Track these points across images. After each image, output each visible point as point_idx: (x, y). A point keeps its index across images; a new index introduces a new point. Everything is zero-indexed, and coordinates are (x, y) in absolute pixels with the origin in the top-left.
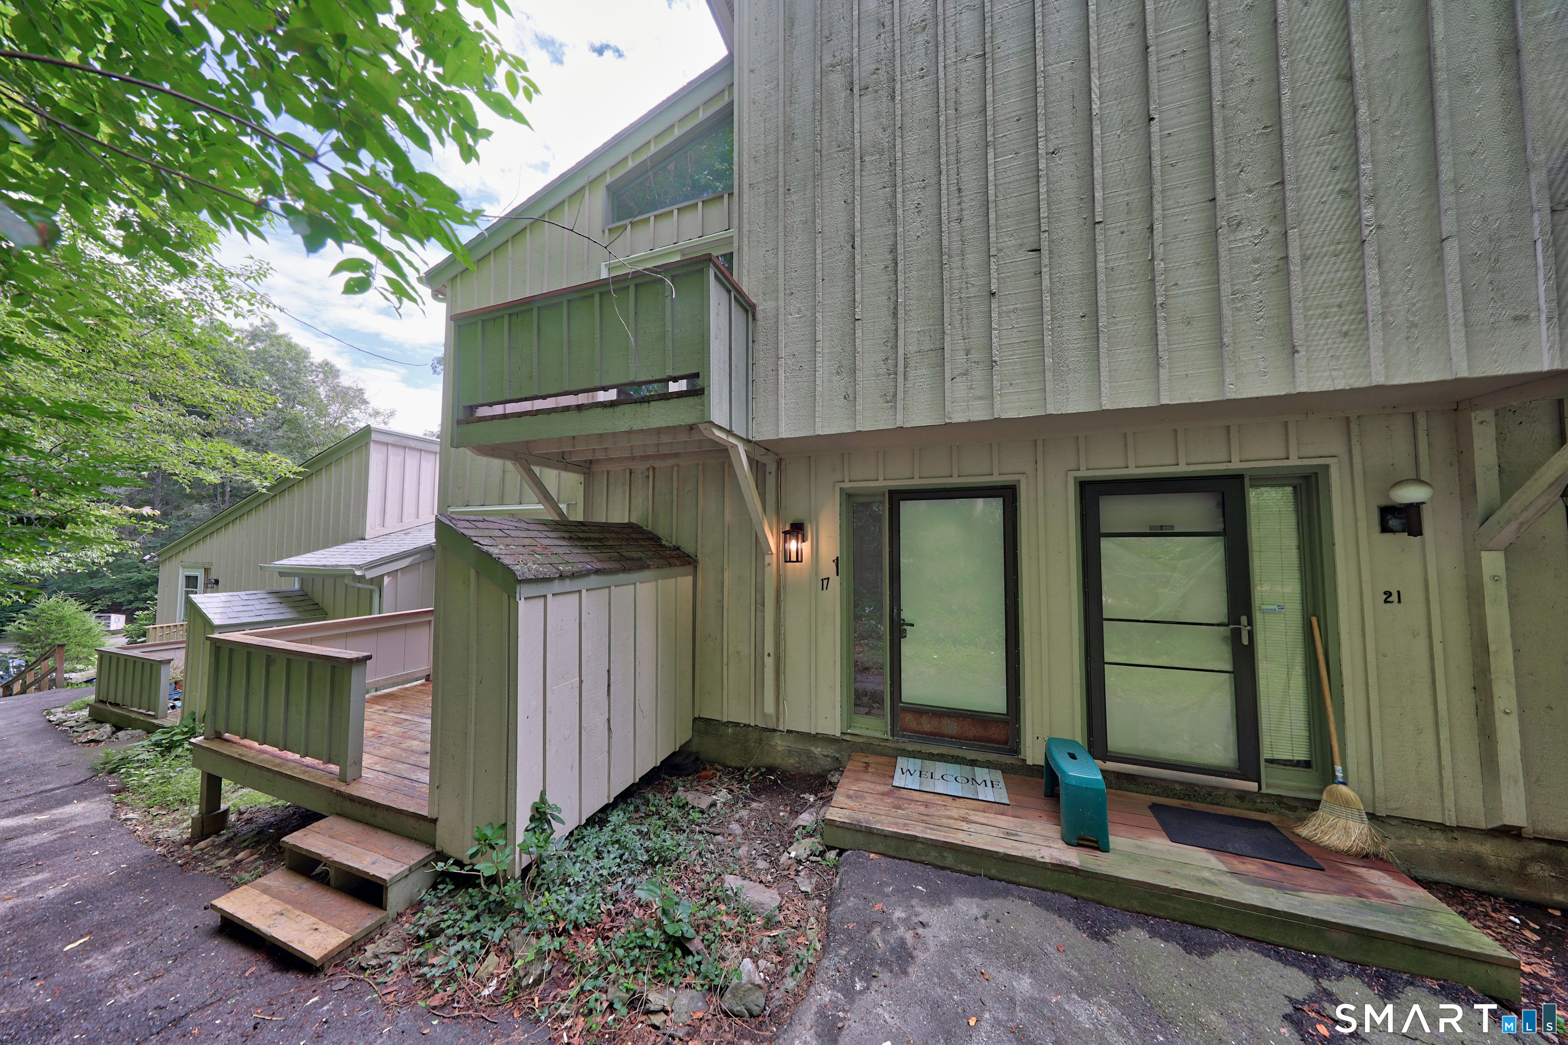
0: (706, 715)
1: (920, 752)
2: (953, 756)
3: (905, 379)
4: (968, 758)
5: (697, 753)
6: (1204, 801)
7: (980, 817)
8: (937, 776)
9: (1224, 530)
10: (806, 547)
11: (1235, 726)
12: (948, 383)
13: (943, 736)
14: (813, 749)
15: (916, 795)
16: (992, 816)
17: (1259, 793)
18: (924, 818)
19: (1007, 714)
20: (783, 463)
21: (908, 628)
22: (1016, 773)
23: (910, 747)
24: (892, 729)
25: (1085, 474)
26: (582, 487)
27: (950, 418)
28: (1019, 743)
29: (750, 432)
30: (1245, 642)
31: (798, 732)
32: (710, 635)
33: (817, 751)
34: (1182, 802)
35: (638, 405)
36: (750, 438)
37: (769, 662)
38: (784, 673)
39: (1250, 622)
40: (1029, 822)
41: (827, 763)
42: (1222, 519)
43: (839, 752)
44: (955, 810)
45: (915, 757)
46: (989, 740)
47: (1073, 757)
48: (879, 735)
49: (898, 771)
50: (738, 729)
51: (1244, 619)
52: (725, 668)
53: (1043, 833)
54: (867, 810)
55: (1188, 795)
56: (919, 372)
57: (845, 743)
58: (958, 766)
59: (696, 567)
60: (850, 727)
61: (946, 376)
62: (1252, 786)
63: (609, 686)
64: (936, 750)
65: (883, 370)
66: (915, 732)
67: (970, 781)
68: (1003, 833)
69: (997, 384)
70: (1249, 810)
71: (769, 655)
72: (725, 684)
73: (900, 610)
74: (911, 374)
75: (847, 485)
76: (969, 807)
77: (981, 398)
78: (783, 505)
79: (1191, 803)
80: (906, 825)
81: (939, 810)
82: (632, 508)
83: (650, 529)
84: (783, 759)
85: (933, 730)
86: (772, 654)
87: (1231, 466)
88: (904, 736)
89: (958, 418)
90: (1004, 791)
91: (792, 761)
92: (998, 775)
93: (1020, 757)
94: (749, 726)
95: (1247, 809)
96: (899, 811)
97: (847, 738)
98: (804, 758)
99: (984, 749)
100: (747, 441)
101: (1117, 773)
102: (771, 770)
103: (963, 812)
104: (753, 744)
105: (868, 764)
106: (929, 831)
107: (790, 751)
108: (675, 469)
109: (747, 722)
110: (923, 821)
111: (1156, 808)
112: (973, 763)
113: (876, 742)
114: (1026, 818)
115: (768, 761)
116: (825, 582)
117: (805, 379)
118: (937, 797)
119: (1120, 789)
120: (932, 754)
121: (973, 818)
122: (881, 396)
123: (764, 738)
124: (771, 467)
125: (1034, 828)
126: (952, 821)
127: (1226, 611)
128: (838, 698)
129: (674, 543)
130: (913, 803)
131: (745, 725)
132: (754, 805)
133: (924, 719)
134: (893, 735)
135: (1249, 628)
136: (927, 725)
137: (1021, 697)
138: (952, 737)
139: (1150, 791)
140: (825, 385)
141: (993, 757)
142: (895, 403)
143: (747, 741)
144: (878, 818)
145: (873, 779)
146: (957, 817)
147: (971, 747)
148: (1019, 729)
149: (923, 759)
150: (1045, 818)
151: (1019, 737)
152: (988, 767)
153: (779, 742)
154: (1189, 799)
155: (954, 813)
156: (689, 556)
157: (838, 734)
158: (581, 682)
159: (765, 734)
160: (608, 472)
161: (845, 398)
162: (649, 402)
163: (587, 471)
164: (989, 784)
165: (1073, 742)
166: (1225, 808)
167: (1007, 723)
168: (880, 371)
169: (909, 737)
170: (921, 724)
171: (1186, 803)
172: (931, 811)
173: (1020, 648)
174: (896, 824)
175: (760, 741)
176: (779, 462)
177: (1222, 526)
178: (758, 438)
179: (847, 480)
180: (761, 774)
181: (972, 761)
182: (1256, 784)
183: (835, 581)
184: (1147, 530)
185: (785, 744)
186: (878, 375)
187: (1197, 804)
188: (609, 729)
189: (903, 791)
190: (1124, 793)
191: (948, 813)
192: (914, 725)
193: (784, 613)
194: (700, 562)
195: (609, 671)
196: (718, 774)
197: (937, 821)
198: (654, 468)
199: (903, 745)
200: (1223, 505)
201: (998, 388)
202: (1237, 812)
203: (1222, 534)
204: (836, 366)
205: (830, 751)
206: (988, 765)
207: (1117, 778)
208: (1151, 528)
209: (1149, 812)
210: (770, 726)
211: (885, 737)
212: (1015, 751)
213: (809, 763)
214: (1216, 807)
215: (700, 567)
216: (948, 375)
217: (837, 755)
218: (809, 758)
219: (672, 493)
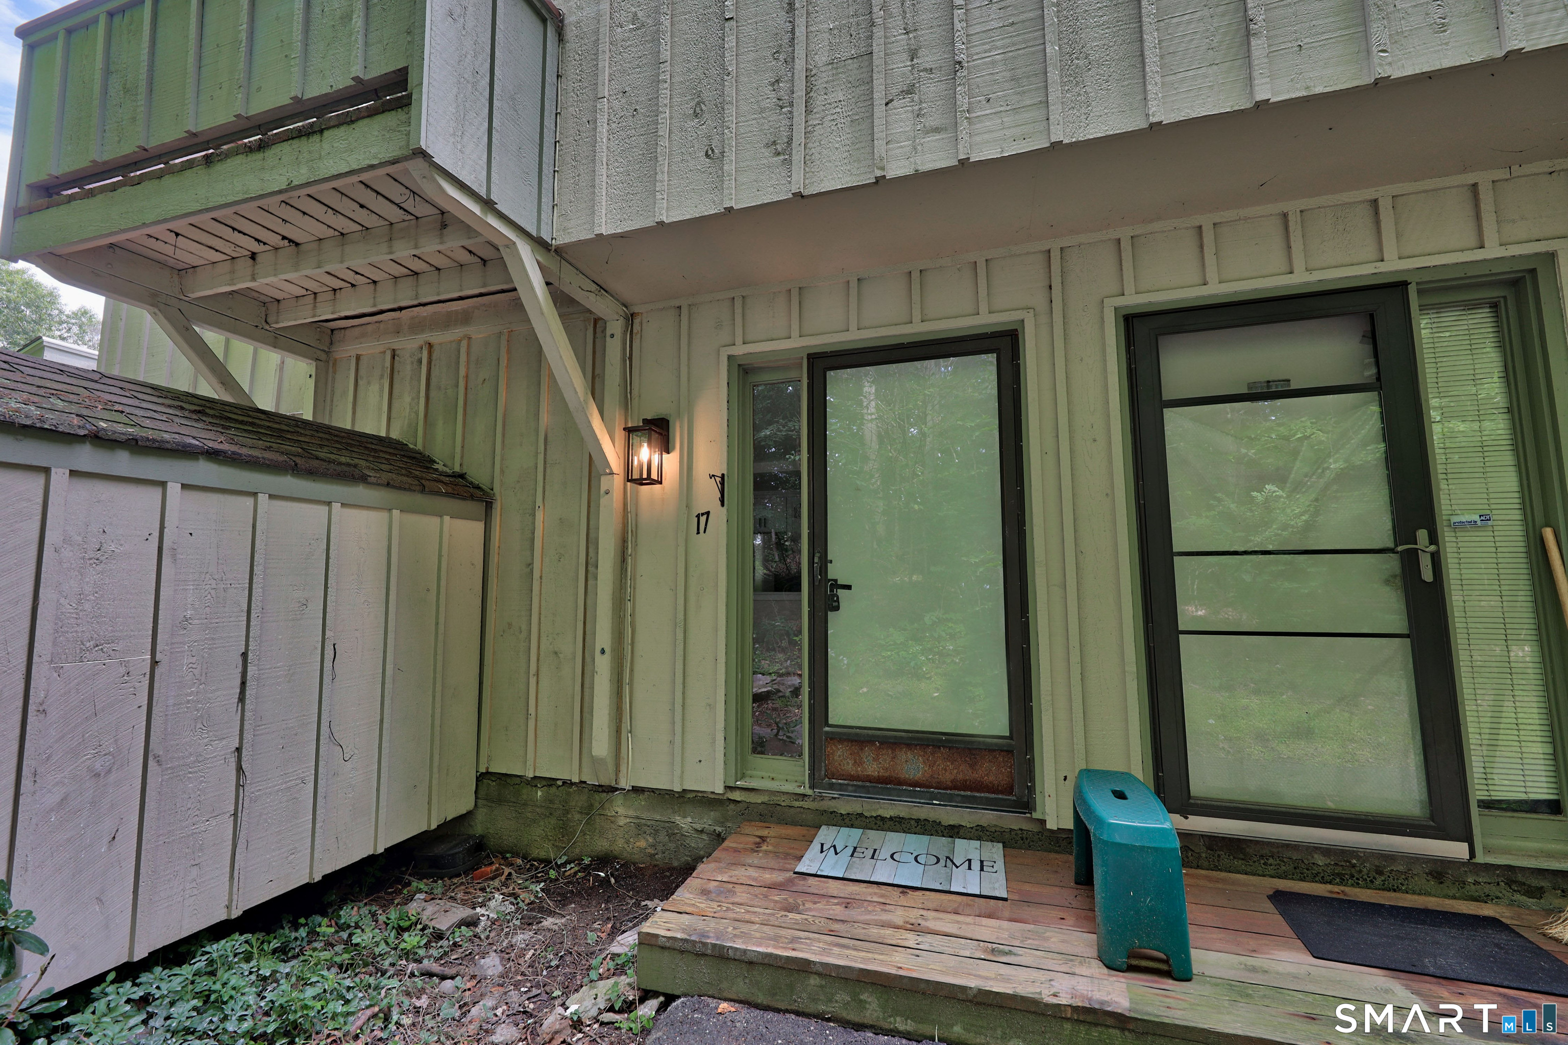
0: (498, 768)
1: (861, 815)
2: (918, 821)
3: (808, 111)
4: (945, 822)
5: (482, 837)
6: (1369, 884)
7: (946, 923)
8: (884, 853)
9: (1379, 379)
10: (671, 463)
11: (1418, 737)
12: (879, 110)
13: (900, 782)
14: (678, 819)
15: (834, 887)
16: (969, 919)
17: (1471, 865)
18: (836, 926)
19: (1011, 737)
20: (637, 321)
21: (841, 592)
22: (1029, 847)
23: (845, 806)
24: (812, 776)
25: (1134, 300)
26: (311, 383)
27: (883, 169)
28: (1031, 790)
29: (543, 226)
30: (1427, 575)
31: (653, 790)
32: (510, 625)
33: (685, 822)
34: (1329, 887)
35: (304, 139)
36: (546, 237)
37: (603, 666)
38: (631, 684)
39: (1433, 539)
40: (1040, 929)
41: (698, 843)
42: (1373, 360)
43: (722, 824)
44: (900, 912)
45: (852, 826)
46: (979, 786)
47: (1121, 795)
48: (790, 787)
49: (815, 846)
50: (553, 790)
51: (1422, 535)
52: (533, 680)
53: (1063, 948)
54: (730, 915)
55: (1338, 874)
56: (832, 98)
57: (732, 806)
58: (926, 838)
59: (489, 506)
60: (743, 776)
61: (876, 95)
62: (1457, 850)
63: (243, 683)
64: (888, 809)
65: (770, 102)
66: (852, 778)
67: (942, 862)
68: (985, 951)
69: (963, 101)
70: (1454, 897)
71: (603, 652)
72: (532, 710)
73: (825, 561)
74: (819, 100)
75: (740, 350)
76: (929, 905)
77: (937, 130)
78: (635, 392)
79: (1347, 889)
80: (794, 940)
81: (870, 912)
82: (393, 415)
83: (419, 447)
84: (628, 842)
85: (882, 773)
86: (608, 650)
87: (1383, 267)
88: (832, 787)
89: (897, 169)
90: (1001, 876)
91: (642, 844)
92: (996, 851)
93: (1035, 815)
94: (572, 784)
95: (1447, 897)
96: (791, 915)
97: (736, 796)
98: (663, 837)
99: (970, 802)
100: (540, 243)
101: (1210, 837)
102: (603, 860)
103: (913, 915)
104: (577, 816)
105: (763, 839)
106: (836, 950)
107: (638, 826)
108: (464, 343)
109: (566, 777)
110: (831, 933)
111: (1279, 898)
112: (954, 832)
113: (785, 801)
114: (1035, 922)
115: (601, 845)
116: (703, 519)
117: (642, 131)
118: (874, 889)
119: (1216, 868)
120: (883, 819)
121: (932, 925)
122: (767, 146)
123: (597, 805)
124: (616, 327)
125: (1047, 939)
126: (889, 932)
127: (1388, 525)
128: (721, 725)
129: (457, 469)
130: (824, 901)
131: (564, 783)
132: (548, 922)
133: (868, 754)
134: (812, 787)
135: (1433, 548)
136: (872, 765)
137: (1034, 704)
138: (915, 784)
139: (1271, 870)
140: (674, 137)
141: (987, 817)
142: (790, 155)
143: (567, 812)
144: (745, 928)
145: (764, 862)
146: (901, 923)
147: (949, 800)
148: (1031, 762)
149: (866, 827)
150: (1071, 920)
151: (1032, 779)
152: (979, 838)
153: (621, 810)
154: (1343, 882)
155: (898, 916)
156: (478, 488)
157: (720, 790)
158: (154, 663)
159: (597, 796)
160: (358, 358)
161: (707, 155)
162: (321, 131)
163: (323, 356)
164: (976, 865)
165: (1126, 776)
166: (1409, 896)
167: (1009, 752)
168: (766, 104)
169: (841, 787)
170: (861, 763)
171: (1336, 889)
172: (854, 914)
173: (1031, 615)
174: (776, 939)
175: (588, 810)
176: (630, 318)
177: (1373, 371)
178: (561, 239)
179: (739, 340)
180: (585, 869)
181: (952, 827)
182: (1465, 846)
183: (719, 516)
184: (1244, 390)
185: (631, 813)
186: (762, 110)
187: (1357, 890)
188: (240, 769)
189: (811, 880)
190: (1223, 875)
191: (885, 917)
192: (849, 767)
193: (634, 578)
194: (498, 496)
195: (245, 655)
196: (507, 871)
197: (859, 932)
198: (430, 346)
199: (833, 804)
200: (1372, 337)
201: (965, 107)
202: (1433, 903)
203: (1376, 385)
204: (693, 104)
205: (707, 821)
206: (981, 834)
207: (1210, 848)
208: (1250, 386)
209: (1269, 906)
210: (604, 781)
211: (801, 790)
212: (1026, 805)
213: (672, 846)
214: (1393, 894)
215: (497, 507)
216: (879, 96)
217: (719, 829)
218: (671, 835)
219: (457, 386)
